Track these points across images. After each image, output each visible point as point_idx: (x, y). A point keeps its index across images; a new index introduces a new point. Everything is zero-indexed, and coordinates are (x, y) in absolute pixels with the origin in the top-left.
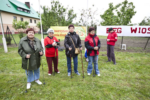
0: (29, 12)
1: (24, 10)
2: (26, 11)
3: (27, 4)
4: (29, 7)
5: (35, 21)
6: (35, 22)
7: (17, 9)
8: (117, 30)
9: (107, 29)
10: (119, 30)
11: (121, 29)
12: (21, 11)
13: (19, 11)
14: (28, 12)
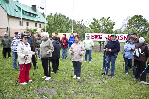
0: (35, 16)
1: (30, 14)
2: (32, 15)
3: (34, 7)
4: (35, 10)
5: (40, 25)
6: (40, 27)
7: (24, 14)
8: (99, 36)
9: (92, 35)
10: (100, 36)
11: (102, 36)
12: (27, 15)
13: (26, 15)
14: (33, 16)
